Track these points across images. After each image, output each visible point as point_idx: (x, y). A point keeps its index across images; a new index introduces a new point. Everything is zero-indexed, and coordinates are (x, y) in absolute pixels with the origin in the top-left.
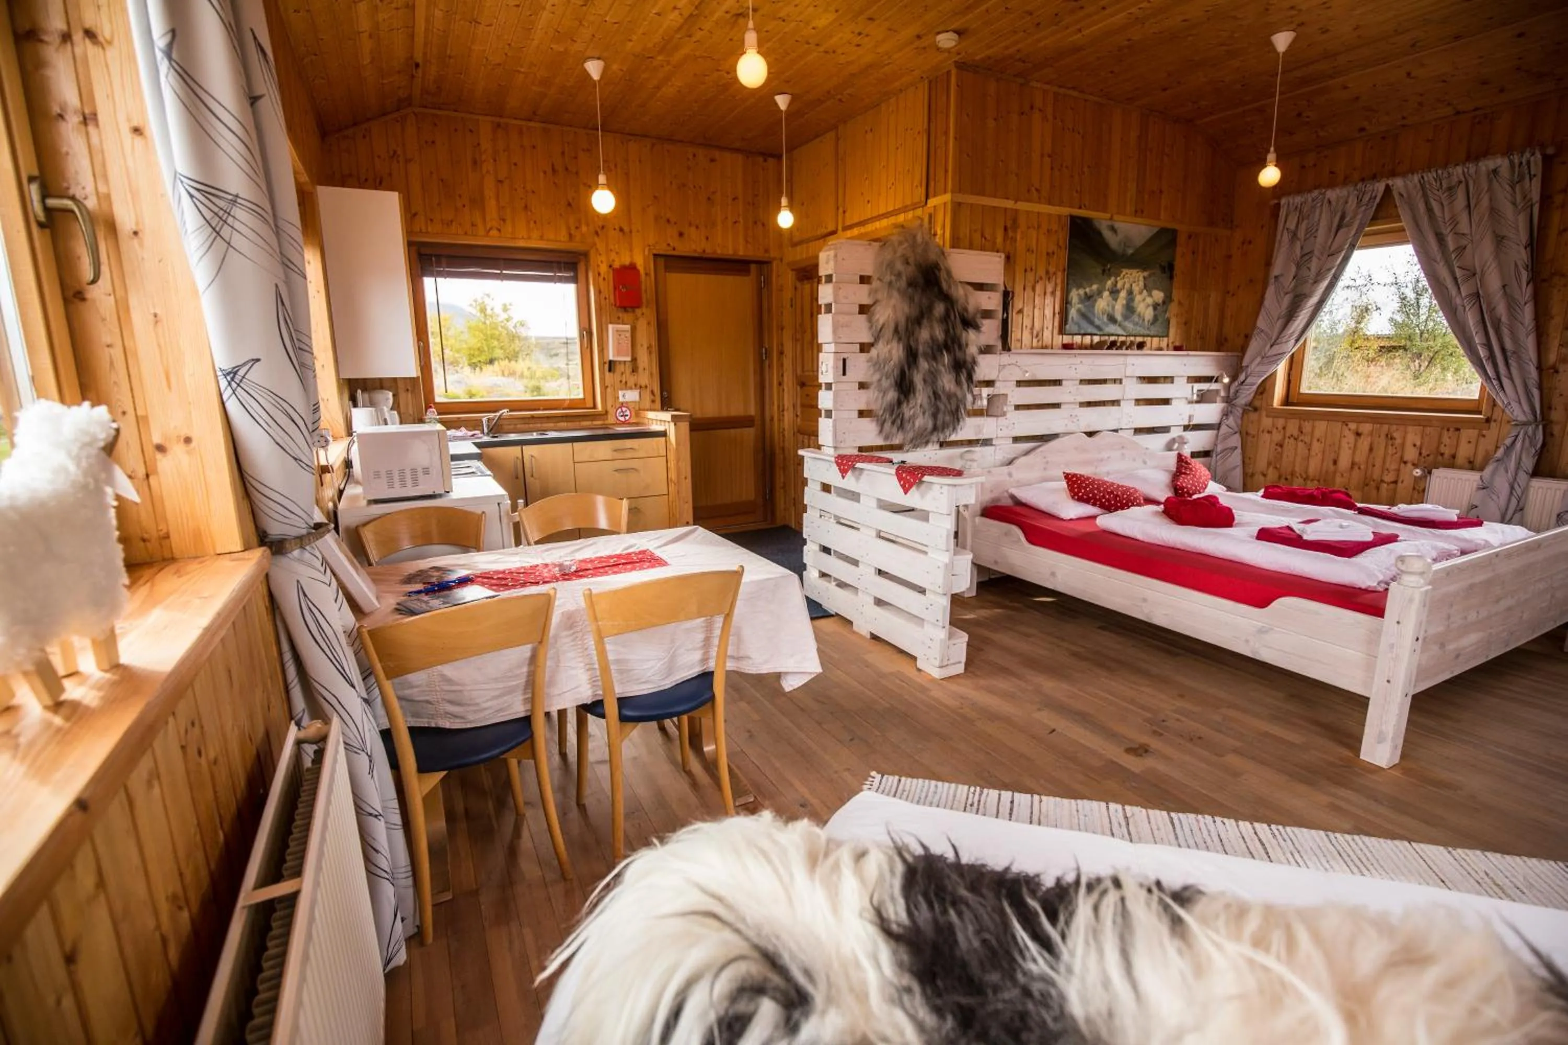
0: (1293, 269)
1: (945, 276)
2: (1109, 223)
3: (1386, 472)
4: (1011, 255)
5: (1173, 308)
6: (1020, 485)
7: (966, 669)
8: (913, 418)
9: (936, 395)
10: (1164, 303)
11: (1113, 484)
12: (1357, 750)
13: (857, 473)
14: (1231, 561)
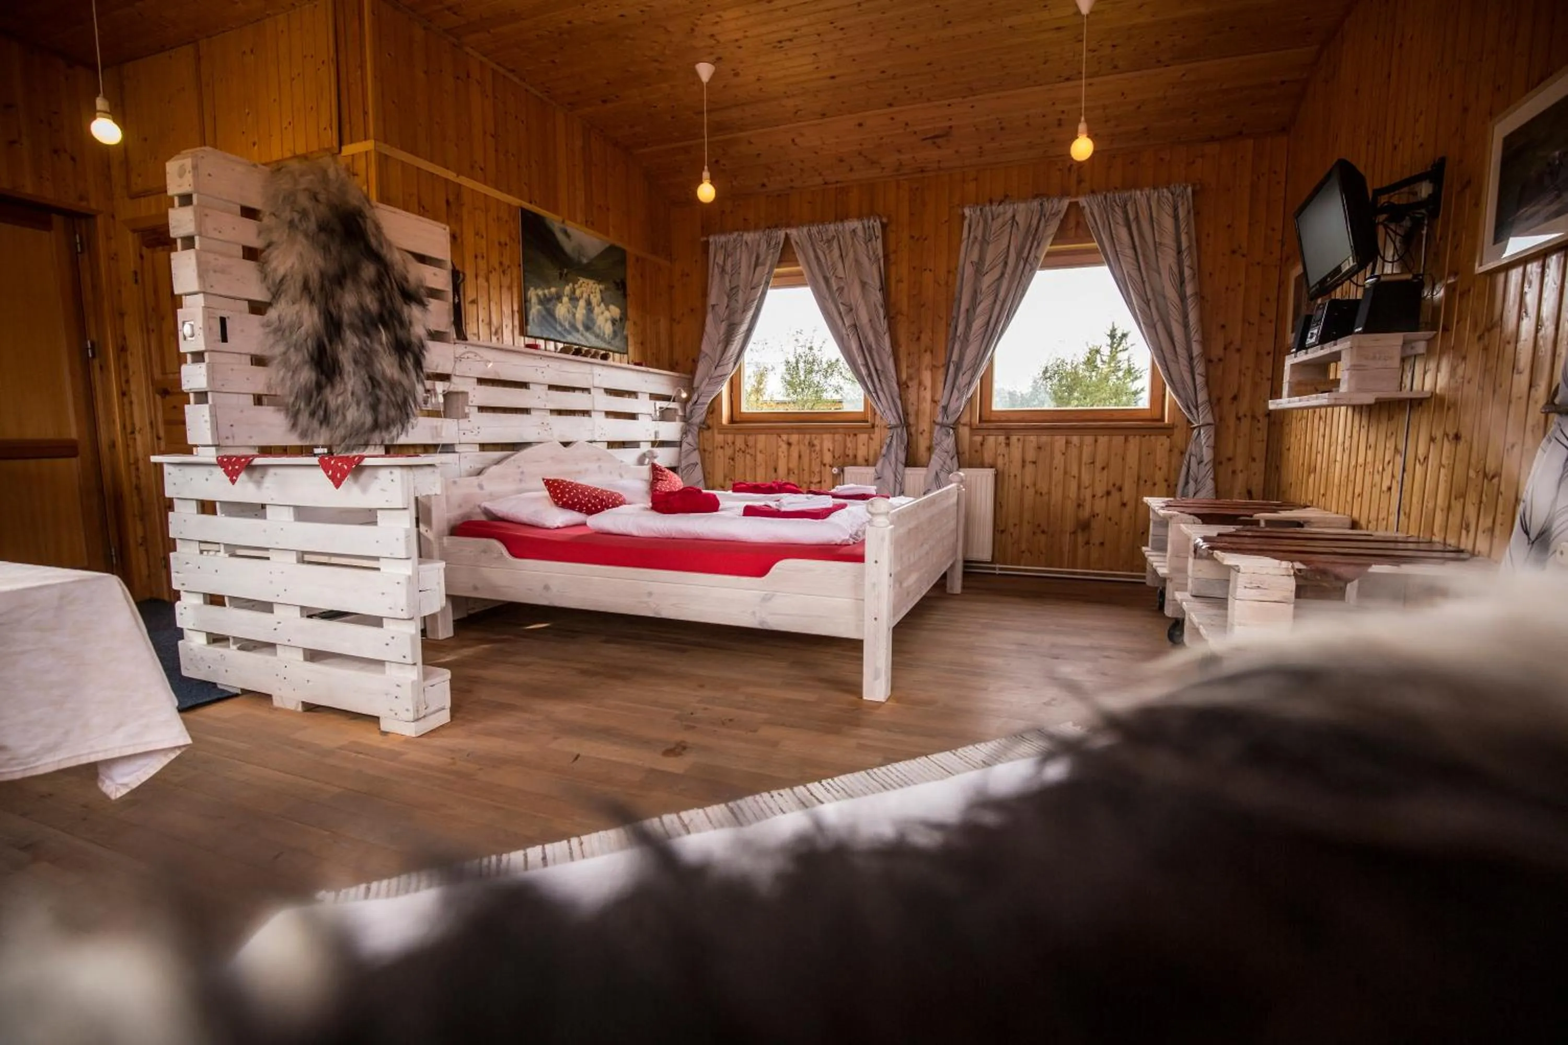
0: (726, 300)
1: (374, 230)
2: (562, 226)
3: (812, 475)
4: (458, 235)
5: (629, 324)
6: (492, 497)
7: (452, 717)
8: (344, 407)
9: (374, 382)
10: (621, 319)
11: (596, 489)
12: (859, 694)
13: (257, 475)
14: (725, 541)
